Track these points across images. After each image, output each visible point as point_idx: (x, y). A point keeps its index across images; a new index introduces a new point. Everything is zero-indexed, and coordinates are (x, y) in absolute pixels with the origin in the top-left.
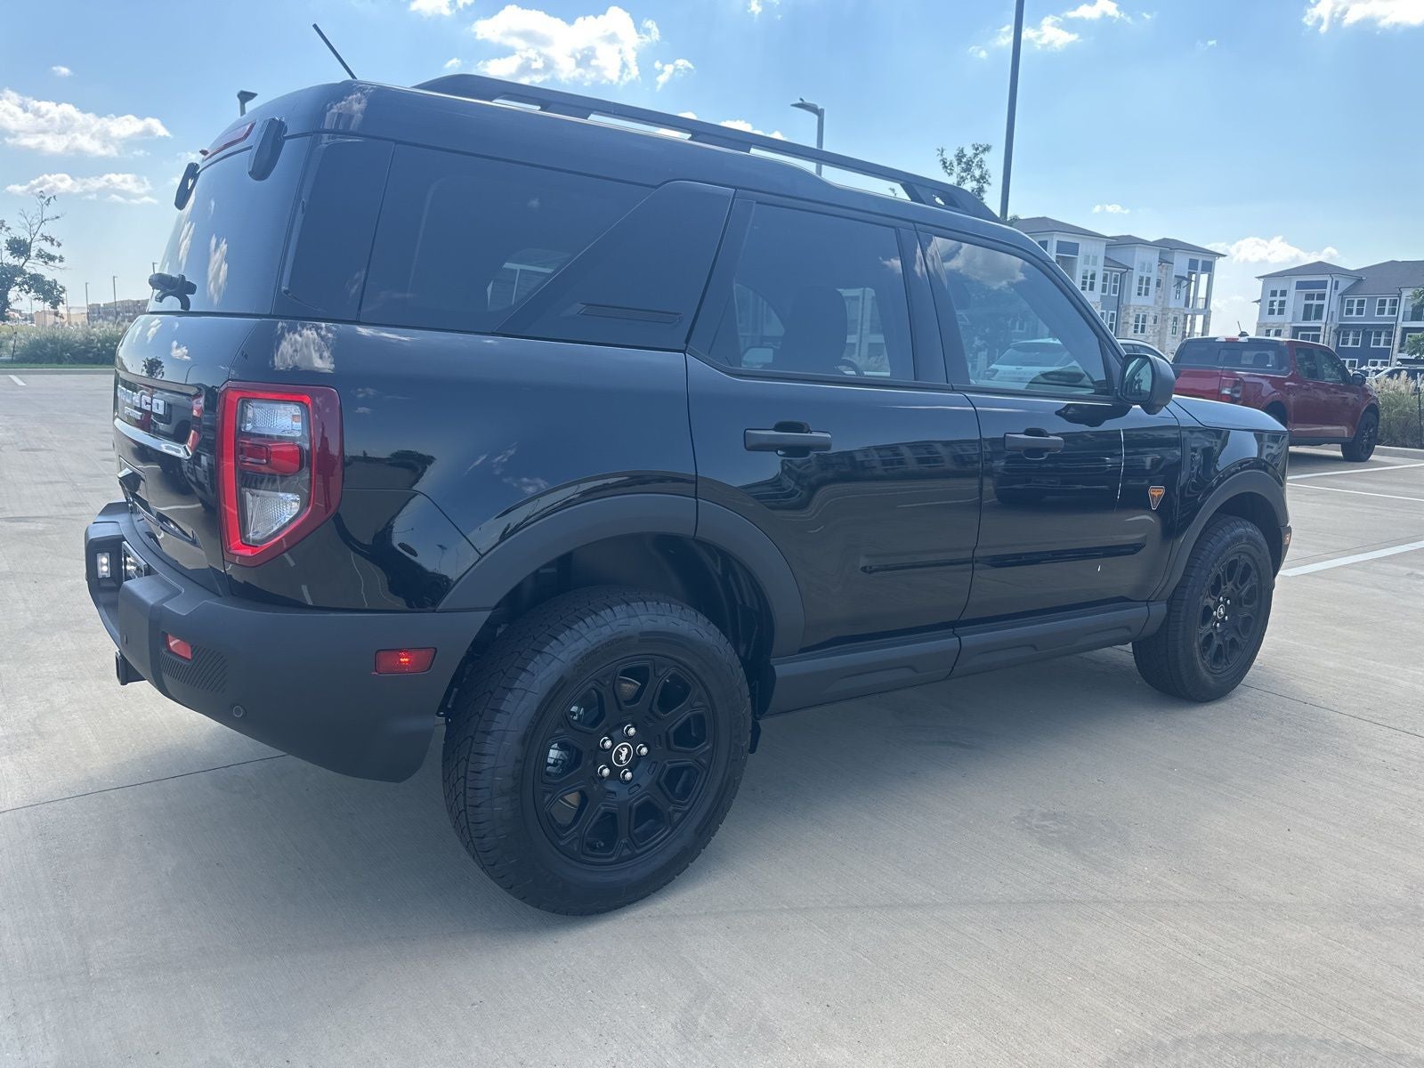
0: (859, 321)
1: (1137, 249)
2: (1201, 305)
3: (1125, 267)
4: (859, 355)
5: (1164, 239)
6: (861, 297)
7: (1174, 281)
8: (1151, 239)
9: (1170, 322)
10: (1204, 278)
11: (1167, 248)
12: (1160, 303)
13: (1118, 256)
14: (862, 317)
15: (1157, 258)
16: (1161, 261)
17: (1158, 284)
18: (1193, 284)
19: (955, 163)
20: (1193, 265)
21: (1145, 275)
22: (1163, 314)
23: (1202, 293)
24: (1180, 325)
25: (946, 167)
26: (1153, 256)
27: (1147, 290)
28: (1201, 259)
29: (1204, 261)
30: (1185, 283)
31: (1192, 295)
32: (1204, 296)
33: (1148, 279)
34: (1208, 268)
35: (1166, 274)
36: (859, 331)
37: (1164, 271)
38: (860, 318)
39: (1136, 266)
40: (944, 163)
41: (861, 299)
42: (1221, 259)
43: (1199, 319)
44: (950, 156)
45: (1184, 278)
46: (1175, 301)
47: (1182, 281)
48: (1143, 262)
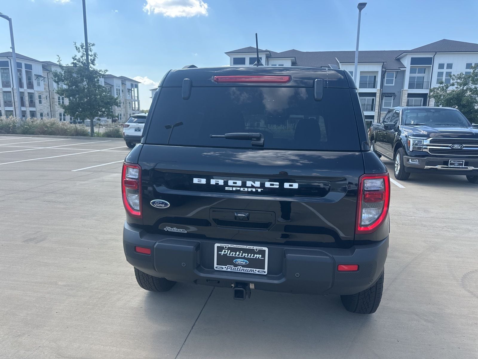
0: (13, 101)
1: (114, 79)
2: (136, 98)
3: (111, 85)
4: (16, 116)
5: (122, 76)
6: (12, 91)
7: (127, 91)
8: (118, 76)
9: (128, 104)
10: (136, 89)
11: (124, 80)
12: (124, 97)
13: (109, 81)
14: (14, 100)
15: (121, 83)
16: (122, 84)
17: (122, 91)
18: (133, 92)
19: (81, 48)
20: (132, 85)
21: (118, 88)
22: (125, 101)
23: (136, 95)
24: (131, 105)
25: (77, 49)
26: (119, 82)
27: (119, 93)
28: (134, 84)
29: (135, 84)
30: (130, 91)
31: (133, 95)
32: (137, 96)
33: (119, 90)
34: (137, 86)
35: (124, 88)
36: (13, 105)
37: (123, 87)
38: (13, 100)
39: (115, 85)
40: (76, 48)
41: (12, 93)
42: (140, 84)
43: (137, 103)
44: (79, 46)
45: (130, 89)
46: (128, 97)
47: (129, 90)
48: (117, 84)
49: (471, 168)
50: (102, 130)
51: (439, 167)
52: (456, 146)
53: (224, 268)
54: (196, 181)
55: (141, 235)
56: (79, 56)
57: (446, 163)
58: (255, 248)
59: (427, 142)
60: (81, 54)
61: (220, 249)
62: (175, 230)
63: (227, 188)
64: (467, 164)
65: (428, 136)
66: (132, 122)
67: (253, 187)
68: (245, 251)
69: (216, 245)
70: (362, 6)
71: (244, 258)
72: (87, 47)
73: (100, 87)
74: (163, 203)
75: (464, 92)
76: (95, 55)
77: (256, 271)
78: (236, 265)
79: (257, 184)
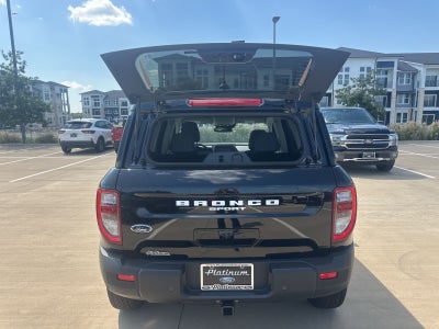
2: (66, 103)
3: (39, 90)
7: (56, 95)
9: (58, 108)
10: (65, 94)
11: (52, 85)
13: (36, 86)
15: (50, 88)
17: (52, 96)
18: (62, 96)
19: (8, 56)
20: (61, 90)
21: (47, 93)
23: (66, 99)
24: (61, 109)
25: (5, 57)
26: (48, 88)
28: (63, 88)
29: (65, 89)
31: (63, 99)
33: (48, 95)
34: (66, 91)
37: (52, 92)
39: (43, 90)
42: (69, 89)
43: (66, 107)
44: (6, 53)
46: (58, 102)
47: (59, 95)
48: (45, 89)
49: (381, 159)
50: (35, 136)
51: (355, 159)
52: (368, 141)
53: (211, 288)
54: (179, 203)
55: (123, 262)
56: (7, 63)
57: (360, 156)
58: (241, 265)
59: (344, 138)
60: (9, 62)
61: (206, 269)
62: (158, 253)
63: (211, 209)
64: (377, 156)
65: (344, 133)
66: (67, 127)
67: (236, 206)
68: (231, 269)
69: (202, 266)
70: (276, 19)
71: (231, 276)
72: (14, 55)
73: (30, 94)
74: (145, 228)
75: (364, 92)
76: (24, 63)
77: (243, 287)
78: (222, 284)
79: (240, 203)
